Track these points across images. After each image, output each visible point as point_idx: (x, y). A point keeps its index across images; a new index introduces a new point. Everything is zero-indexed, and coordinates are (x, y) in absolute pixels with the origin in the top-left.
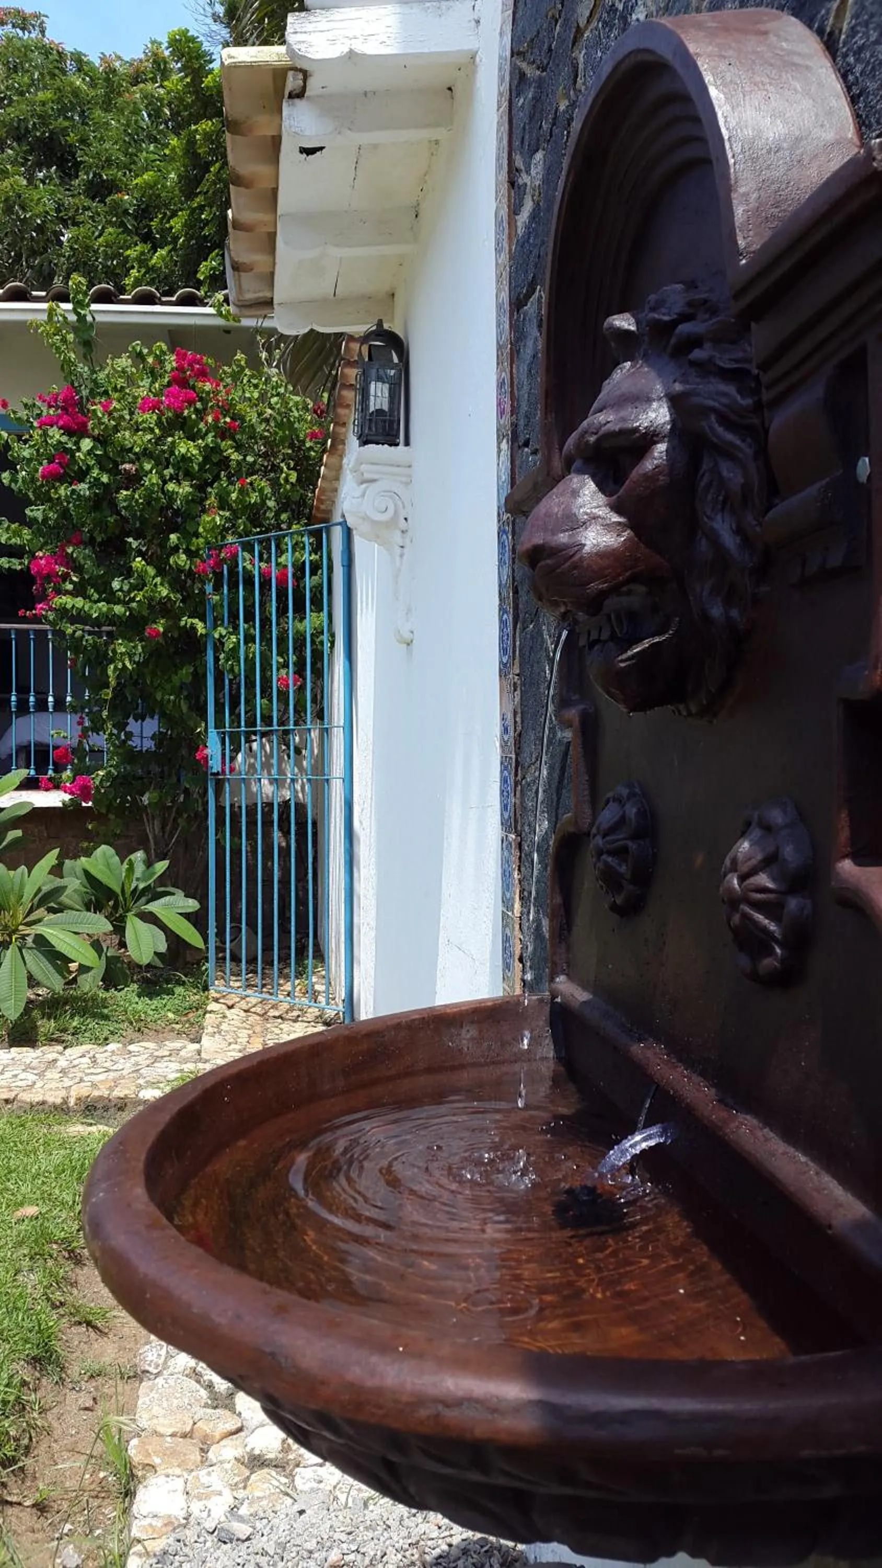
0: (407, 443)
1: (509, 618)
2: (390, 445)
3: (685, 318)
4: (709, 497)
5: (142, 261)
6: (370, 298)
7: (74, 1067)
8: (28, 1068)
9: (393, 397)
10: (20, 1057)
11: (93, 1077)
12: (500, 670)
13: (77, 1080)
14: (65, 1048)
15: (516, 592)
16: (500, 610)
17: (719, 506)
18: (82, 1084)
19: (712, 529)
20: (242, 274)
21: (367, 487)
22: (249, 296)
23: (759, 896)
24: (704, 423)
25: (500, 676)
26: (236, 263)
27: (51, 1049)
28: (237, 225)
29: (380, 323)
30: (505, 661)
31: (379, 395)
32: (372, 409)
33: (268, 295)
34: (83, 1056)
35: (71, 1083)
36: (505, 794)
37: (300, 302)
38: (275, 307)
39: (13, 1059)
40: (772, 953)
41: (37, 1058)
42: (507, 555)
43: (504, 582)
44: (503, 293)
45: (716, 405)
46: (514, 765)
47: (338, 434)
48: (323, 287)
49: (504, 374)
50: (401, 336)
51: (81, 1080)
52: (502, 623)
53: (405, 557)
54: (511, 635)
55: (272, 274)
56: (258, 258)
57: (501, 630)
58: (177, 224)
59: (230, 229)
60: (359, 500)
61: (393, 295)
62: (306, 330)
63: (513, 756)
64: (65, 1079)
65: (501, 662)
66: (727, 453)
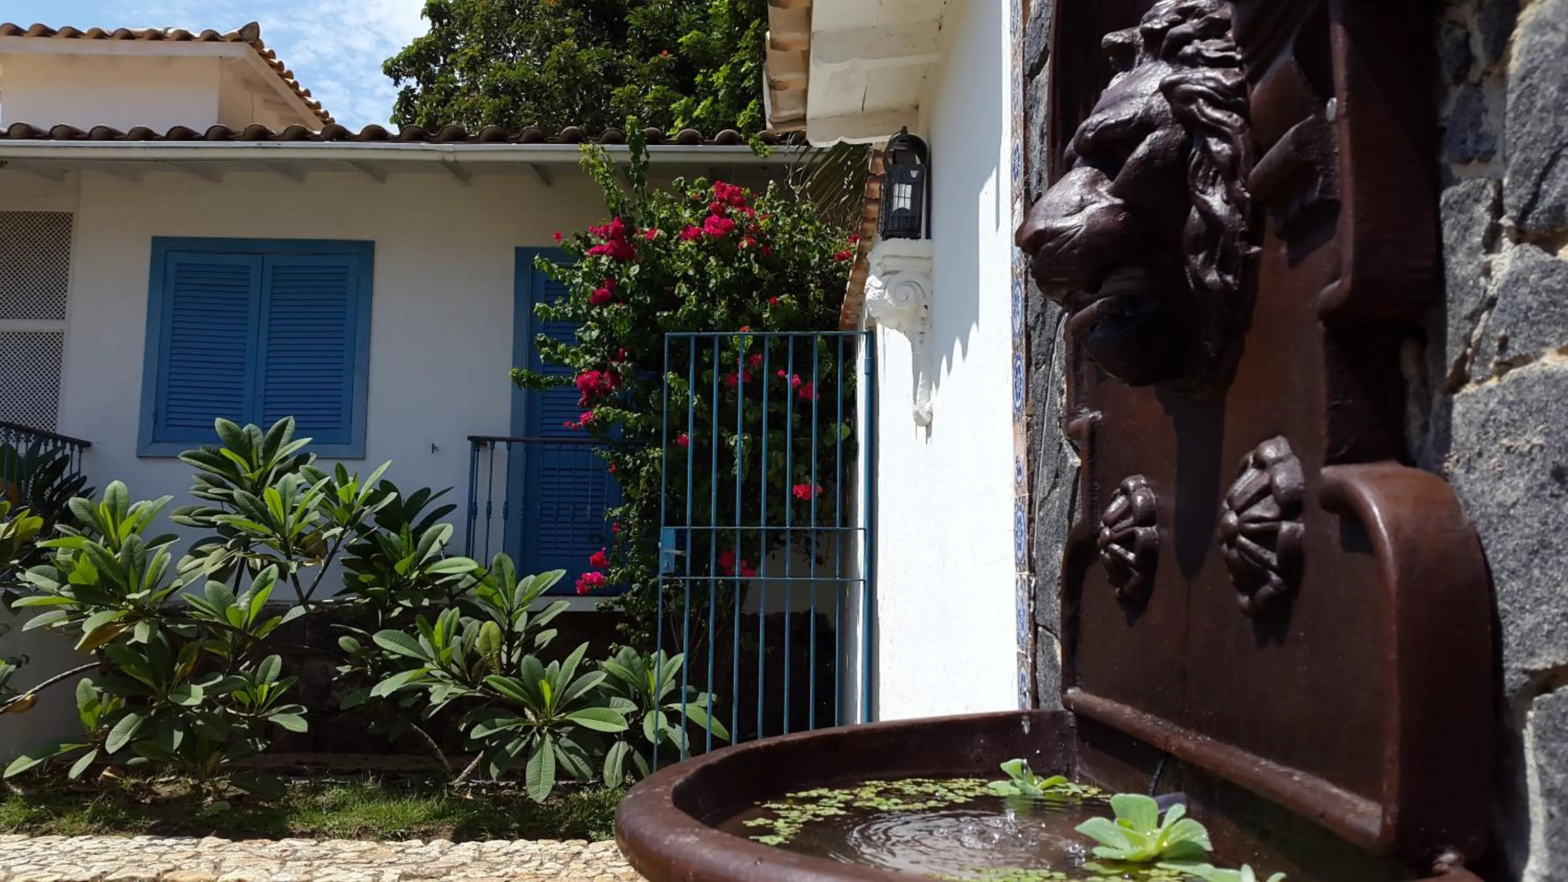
0: (928, 236)
1: (1022, 364)
2: (912, 238)
3: (1173, 24)
4: (1200, 174)
5: (686, 113)
6: (895, 111)
7: (597, 859)
8: (555, 858)
9: (915, 198)
10: (546, 848)
11: (616, 869)
12: (1014, 415)
13: (600, 871)
14: (589, 842)
15: (1028, 338)
16: (1013, 358)
17: (1210, 181)
18: (605, 875)
19: (1206, 202)
20: (778, 92)
21: (890, 279)
22: (785, 114)
23: (1253, 526)
24: (1193, 107)
25: (1014, 422)
26: (773, 81)
27: (576, 842)
28: (775, 45)
29: (904, 130)
30: (1018, 405)
31: (903, 198)
32: (895, 208)
33: (800, 111)
34: (606, 850)
35: (594, 874)
36: (1019, 534)
37: (831, 118)
38: (808, 122)
39: (540, 850)
40: (1267, 580)
41: (563, 849)
42: (1020, 305)
43: (1017, 331)
44: (1017, 69)
45: (1204, 88)
46: (1027, 502)
47: (864, 247)
48: (852, 102)
49: (1018, 141)
50: (924, 140)
51: (604, 872)
52: (1016, 370)
53: (925, 343)
54: (1024, 379)
55: (805, 92)
56: (790, 77)
57: (1015, 377)
58: (719, 77)
59: (768, 50)
60: (882, 291)
61: (917, 107)
62: (836, 142)
63: (1027, 495)
64: (589, 870)
65: (1015, 407)
66: (1215, 129)
